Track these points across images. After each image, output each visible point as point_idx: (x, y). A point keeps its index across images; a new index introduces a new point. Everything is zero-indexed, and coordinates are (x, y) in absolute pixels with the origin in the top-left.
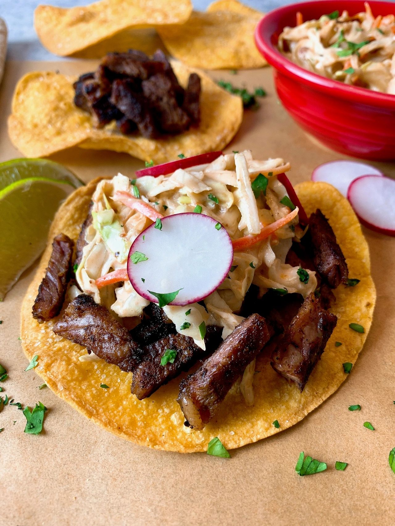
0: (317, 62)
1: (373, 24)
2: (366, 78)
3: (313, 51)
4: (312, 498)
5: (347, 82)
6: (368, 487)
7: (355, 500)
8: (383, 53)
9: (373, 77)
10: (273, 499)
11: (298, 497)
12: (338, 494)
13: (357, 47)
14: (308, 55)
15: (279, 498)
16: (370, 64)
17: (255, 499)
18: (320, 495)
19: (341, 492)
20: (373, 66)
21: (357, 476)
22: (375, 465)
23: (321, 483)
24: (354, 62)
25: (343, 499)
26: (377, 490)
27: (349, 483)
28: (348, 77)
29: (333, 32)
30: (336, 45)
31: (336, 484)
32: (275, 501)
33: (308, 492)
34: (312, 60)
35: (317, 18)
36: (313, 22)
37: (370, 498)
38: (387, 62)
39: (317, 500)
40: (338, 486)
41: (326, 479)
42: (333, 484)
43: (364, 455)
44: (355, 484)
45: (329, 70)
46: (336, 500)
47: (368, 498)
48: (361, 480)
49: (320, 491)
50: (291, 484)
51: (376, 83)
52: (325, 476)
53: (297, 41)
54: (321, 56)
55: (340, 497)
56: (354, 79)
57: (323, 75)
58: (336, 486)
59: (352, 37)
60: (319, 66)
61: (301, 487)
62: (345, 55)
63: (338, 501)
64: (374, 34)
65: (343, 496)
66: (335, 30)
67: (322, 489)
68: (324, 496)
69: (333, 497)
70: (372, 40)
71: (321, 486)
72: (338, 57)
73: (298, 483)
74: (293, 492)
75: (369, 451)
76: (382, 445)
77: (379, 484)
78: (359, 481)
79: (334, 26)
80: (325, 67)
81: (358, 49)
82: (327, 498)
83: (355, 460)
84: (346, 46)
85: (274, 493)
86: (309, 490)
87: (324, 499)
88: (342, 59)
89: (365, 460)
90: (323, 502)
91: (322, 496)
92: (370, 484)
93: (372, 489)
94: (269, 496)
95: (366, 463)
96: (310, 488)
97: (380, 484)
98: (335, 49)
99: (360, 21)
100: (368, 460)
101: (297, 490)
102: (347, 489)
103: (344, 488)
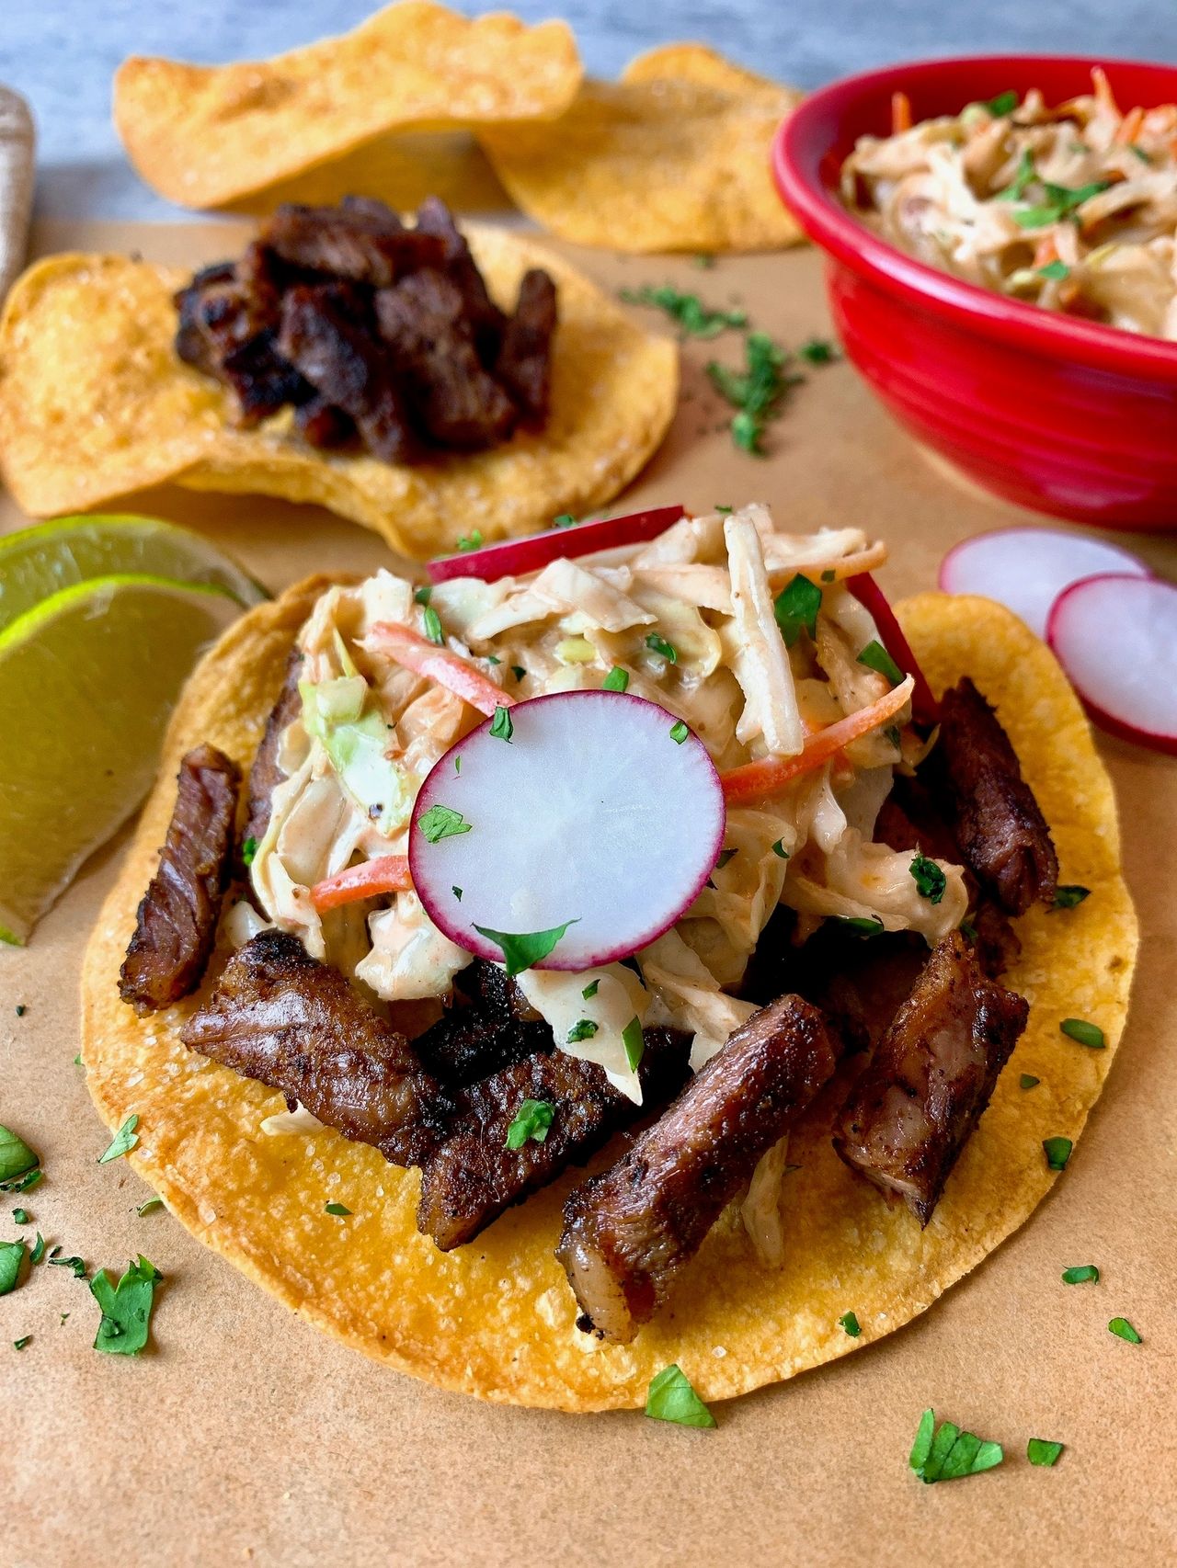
0: (958, 242)
1: (1118, 132)
2: (1101, 290)
3: (943, 209)
4: (959, 1552)
5: (1045, 301)
6: (1125, 1517)
7: (1087, 1556)
8: (1149, 218)
9: (1123, 289)
10: (843, 1553)
11: (919, 1549)
12: (1039, 1538)
13: (1071, 200)
14: (929, 222)
15: (862, 1552)
16: (1114, 251)
17: (791, 1555)
18: (983, 1543)
19: (1045, 1532)
20: (1120, 258)
21: (1092, 1482)
22: (1144, 1449)
23: (986, 1506)
24: (1065, 243)
25: (1051, 1554)
26: (1153, 1525)
27: (1069, 1503)
28: (1050, 287)
29: (1001, 154)
30: (1013, 193)
31: (1032, 1509)
32: (850, 1559)
33: (948, 1532)
34: (943, 235)
35: (955, 111)
36: (943, 124)
37: (1133, 1549)
38: (1160, 244)
39: (975, 1558)
40: (1037, 1514)
41: (1002, 1494)
42: (1021, 1508)
43: (1113, 1421)
44: (1089, 1509)
45: (993, 266)
46: (1031, 1556)
47: (1128, 1551)
48: (1104, 1496)
49: (983, 1529)
50: (898, 1508)
51: (1133, 308)
52: (999, 1484)
53: (897, 178)
54: (969, 223)
55: (1043, 1545)
56: (1067, 294)
57: (976, 280)
58: (1031, 1513)
59: (1057, 170)
60: (962, 255)
61: (927, 1518)
62: (1040, 223)
63: (1038, 1560)
64: (1122, 161)
65: (1052, 1545)
66: (1008, 148)
67: (989, 1523)
68: (995, 1543)
69: (1023, 1547)
70: (1113, 180)
71: (987, 1515)
72: (1018, 227)
73: (919, 1506)
74: (904, 1532)
75: (1127, 1405)
76: (1164, 1388)
77: (1157, 1509)
78: (1100, 1498)
79: (1005, 138)
80: (982, 256)
81: (1077, 206)
82: (1006, 1551)
83: (1085, 1433)
84: (1040, 195)
85: (848, 1535)
86: (952, 1526)
87: (997, 1553)
88: (1028, 233)
89: (1115, 1436)
90: (994, 1563)
91: (990, 1545)
92: (1132, 1507)
93: (1138, 1524)
94: (832, 1544)
95: (1119, 1442)
96: (953, 1521)
97: (1161, 1507)
98: (1008, 204)
99: (1079, 122)
100: (1125, 1433)
101: (915, 1526)
102: (1063, 1522)
103: (1054, 1518)
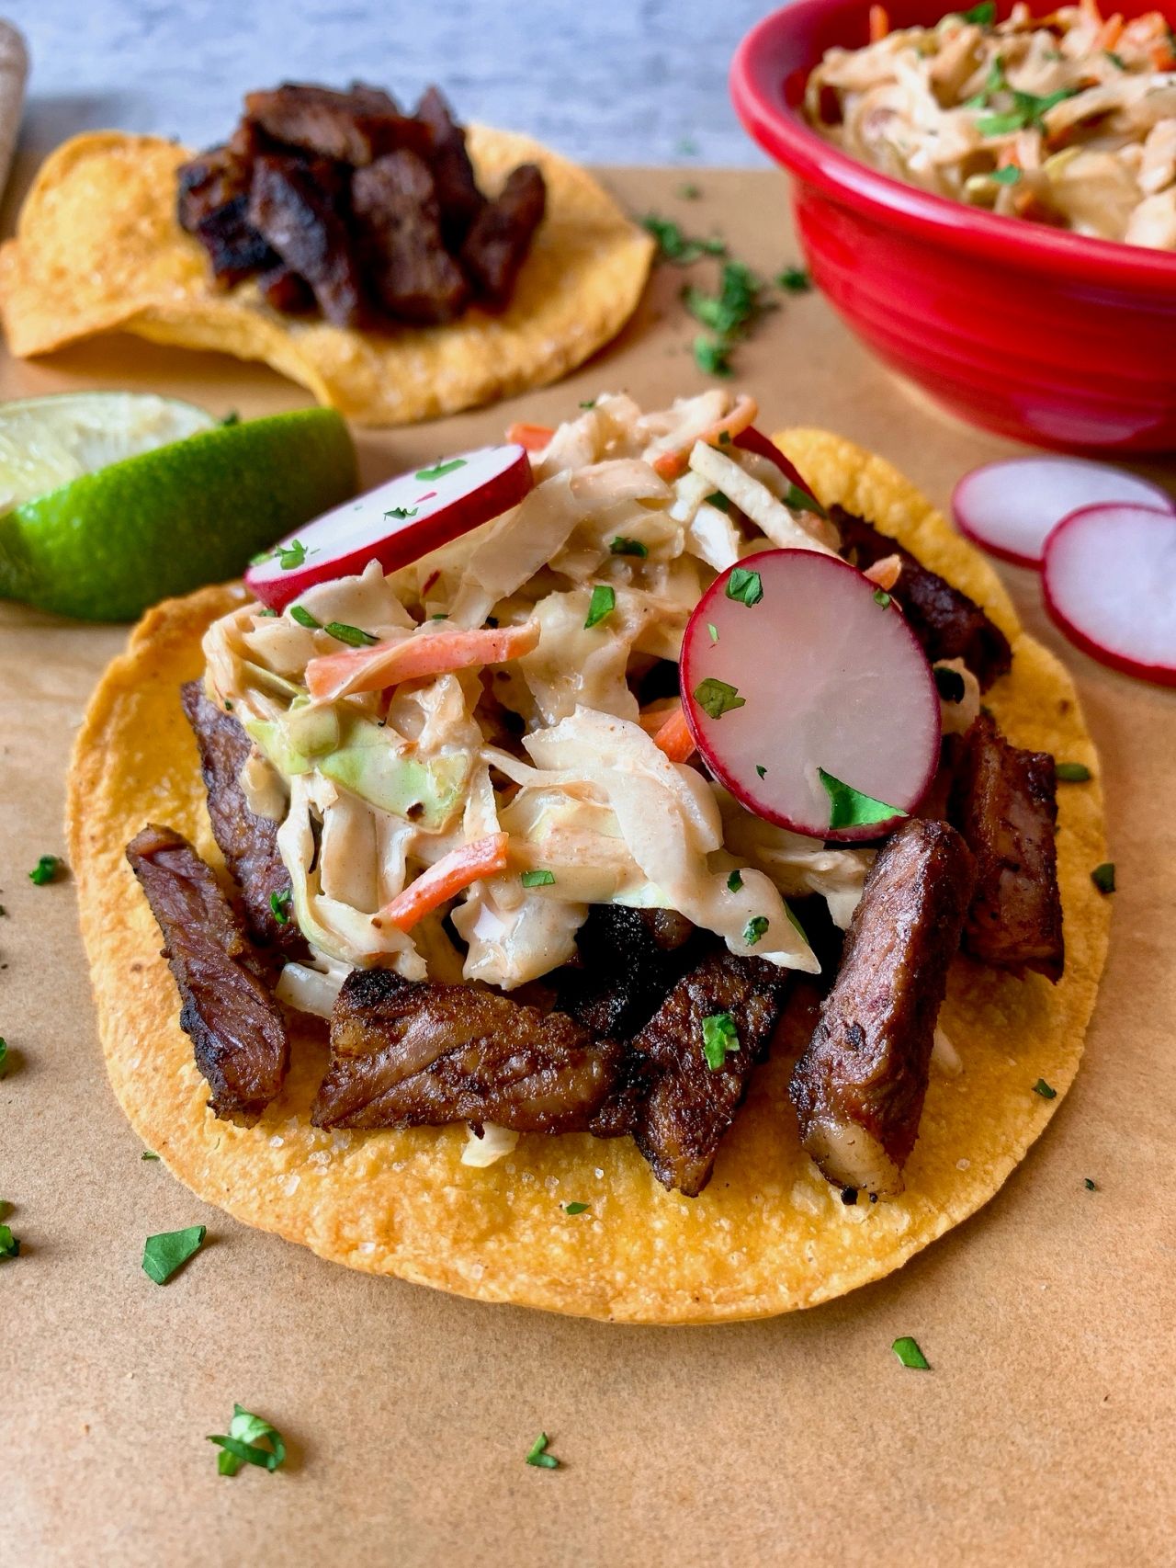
0: (917, 149)
1: (1097, 39)
2: (1060, 199)
3: (907, 120)
4: (805, 1462)
5: (1001, 208)
6: (986, 1433)
7: (939, 1471)
8: (1120, 125)
9: (1084, 196)
10: (683, 1461)
11: (762, 1459)
12: (891, 1451)
13: (1040, 107)
14: (893, 131)
15: (701, 1461)
16: (1076, 156)
17: (629, 1461)
18: (831, 1454)
19: (899, 1445)
20: (1082, 165)
21: (954, 1397)
22: (1012, 1367)
23: (839, 1416)
24: (1027, 149)
25: (902, 1467)
26: (1013, 1443)
27: (928, 1417)
28: (1005, 194)
29: (971, 62)
30: (979, 101)
31: (888, 1421)
32: (689, 1468)
33: (796, 1442)
34: (903, 145)
35: (930, 22)
36: (916, 33)
37: (989, 1465)
38: (1129, 152)
39: (821, 1469)
40: (893, 1427)
41: (858, 1406)
42: (876, 1420)
43: (983, 1337)
44: (948, 1424)
45: (953, 176)
46: (881, 1468)
47: (983, 1468)
48: (965, 1412)
49: (833, 1439)
50: (746, 1418)
51: (1090, 214)
52: (856, 1396)
53: (862, 90)
54: (933, 133)
55: (894, 1459)
56: (1022, 201)
57: (933, 188)
58: (886, 1425)
59: (1028, 79)
60: (918, 163)
61: (775, 1428)
62: (1003, 130)
63: (886, 1471)
64: (1098, 67)
65: (904, 1458)
66: (978, 56)
67: (840, 1434)
68: (843, 1455)
69: (873, 1459)
70: (1085, 86)
71: (839, 1426)
72: (981, 135)
73: (769, 1416)
74: (749, 1441)
75: (999, 1324)
76: (1037, 1310)
77: (1019, 1426)
78: (960, 1413)
79: (976, 45)
80: (940, 168)
81: (1044, 112)
82: (853, 1463)
83: (953, 1348)
84: (1007, 103)
85: (689, 1444)
86: (800, 1436)
87: (844, 1464)
88: (991, 141)
89: (983, 1352)
90: (840, 1474)
91: (839, 1455)
92: (992, 1423)
93: (998, 1441)
94: (672, 1452)
95: (987, 1360)
96: (802, 1432)
97: (1023, 1425)
98: (976, 113)
99: (1058, 32)
100: (994, 1351)
101: (761, 1436)
102: (919, 1436)
103: (910, 1431)
